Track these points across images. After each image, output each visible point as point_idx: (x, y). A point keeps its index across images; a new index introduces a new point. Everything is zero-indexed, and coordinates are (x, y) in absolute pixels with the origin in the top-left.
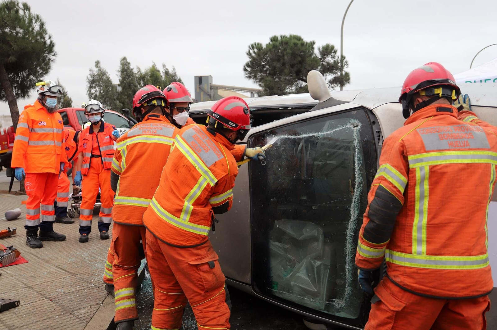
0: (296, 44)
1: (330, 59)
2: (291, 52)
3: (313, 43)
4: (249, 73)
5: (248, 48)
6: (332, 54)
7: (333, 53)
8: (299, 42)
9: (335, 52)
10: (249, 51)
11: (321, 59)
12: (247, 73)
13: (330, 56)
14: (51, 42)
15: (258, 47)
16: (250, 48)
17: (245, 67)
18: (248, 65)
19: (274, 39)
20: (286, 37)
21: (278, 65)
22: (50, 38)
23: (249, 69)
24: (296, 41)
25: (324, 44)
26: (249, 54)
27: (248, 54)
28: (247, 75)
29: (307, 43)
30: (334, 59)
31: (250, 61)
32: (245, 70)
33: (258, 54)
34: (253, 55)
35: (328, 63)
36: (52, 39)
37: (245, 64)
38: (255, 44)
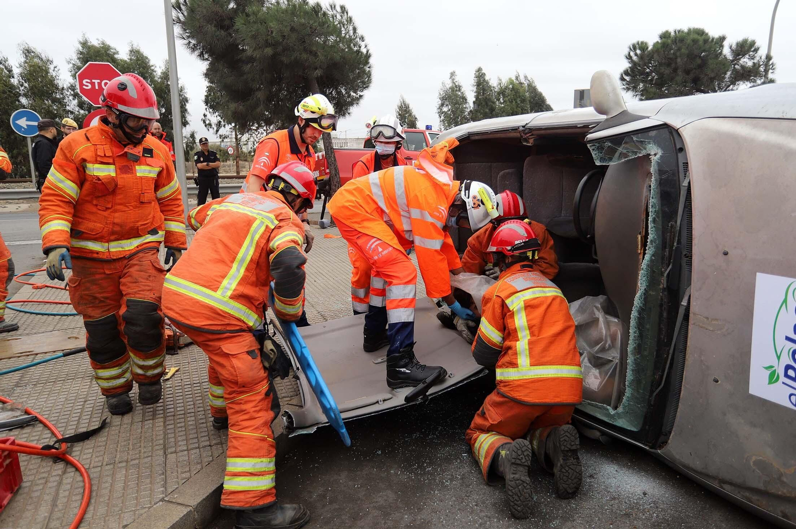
0: (695, 41)
1: (747, 62)
2: (687, 52)
3: (722, 39)
4: (627, 84)
5: (628, 50)
6: (751, 53)
7: (753, 51)
8: (701, 39)
9: (756, 50)
10: (629, 53)
11: (733, 61)
12: (624, 83)
13: (747, 56)
14: (367, 51)
15: (643, 46)
16: (631, 49)
17: (622, 75)
18: (626, 73)
19: (665, 36)
20: (683, 32)
21: (667, 71)
22: (365, 47)
23: (628, 78)
24: (696, 36)
25: (740, 39)
26: (629, 57)
27: (627, 58)
28: (624, 87)
29: (713, 39)
30: (752, 61)
31: (630, 68)
32: (622, 79)
33: (641, 57)
34: (635, 58)
35: (743, 67)
36: (369, 47)
37: (622, 71)
38: (638, 43)
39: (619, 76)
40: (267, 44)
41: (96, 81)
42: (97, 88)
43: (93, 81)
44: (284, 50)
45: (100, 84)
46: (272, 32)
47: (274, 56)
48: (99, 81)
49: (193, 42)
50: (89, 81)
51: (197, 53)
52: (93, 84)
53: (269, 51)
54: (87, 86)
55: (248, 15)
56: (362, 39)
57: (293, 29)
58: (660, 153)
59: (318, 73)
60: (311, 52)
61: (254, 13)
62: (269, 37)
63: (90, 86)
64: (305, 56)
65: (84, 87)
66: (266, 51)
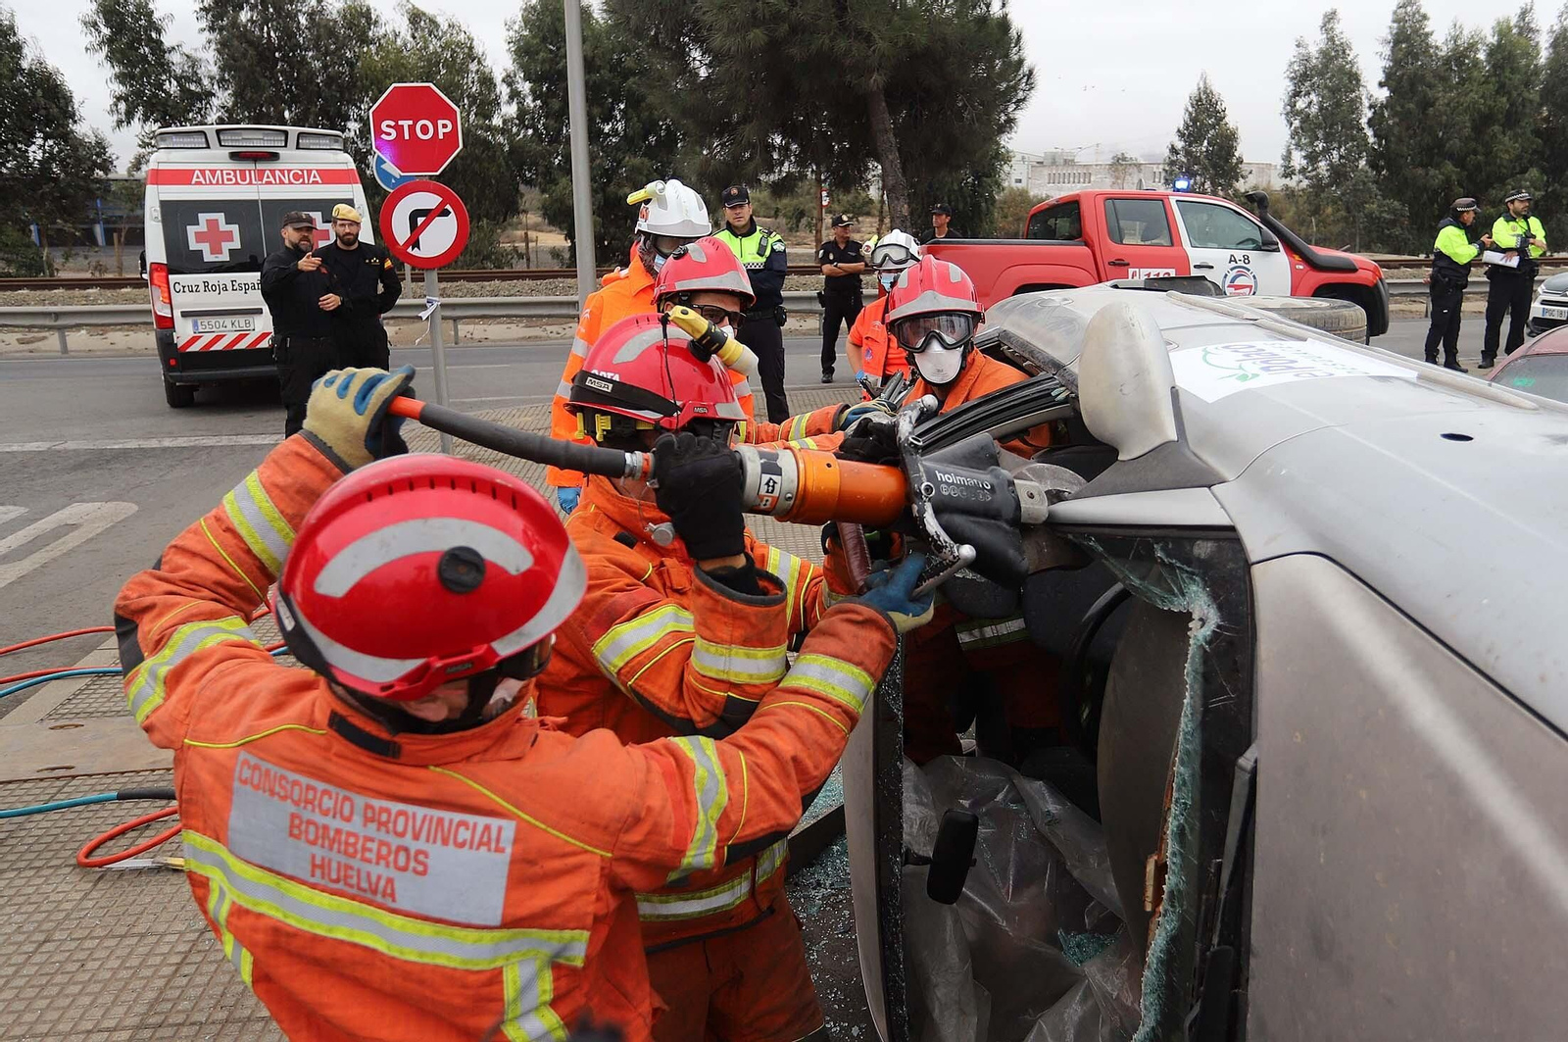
40: (755, 21)
41: (406, 124)
42: (407, 137)
43: (400, 123)
44: (793, 30)
45: (412, 128)
47: (774, 45)
48: (411, 122)
50: (392, 123)
52: (399, 129)
53: (757, 36)
54: (389, 134)
58: (1214, 619)
59: (877, 80)
60: (859, 32)
63: (394, 134)
64: (842, 44)
65: (384, 136)
66: (751, 36)
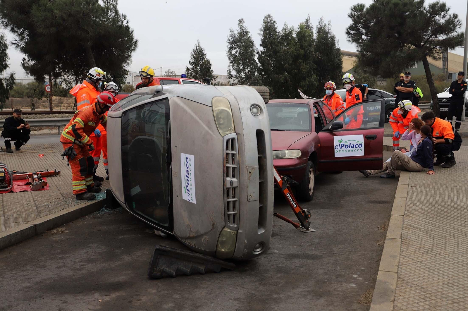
4: (352, 37)
5: (351, 10)
10: (352, 13)
12: (350, 36)
15: (360, 8)
17: (348, 30)
18: (351, 28)
22: (128, 22)
23: (352, 32)
26: (352, 16)
27: (350, 16)
28: (350, 39)
31: (353, 24)
32: (348, 33)
34: (355, 17)
37: (348, 27)
38: (358, 5)
39: (346, 31)
40: (52, 25)
44: (64, 29)
46: (56, 17)
47: (58, 32)
49: (5, 20)
51: (9, 28)
53: (53, 30)
55: (40, 6)
56: (125, 17)
57: (70, 15)
59: (89, 44)
60: (84, 30)
61: (43, 5)
62: (54, 20)
64: (79, 32)
66: (52, 29)
